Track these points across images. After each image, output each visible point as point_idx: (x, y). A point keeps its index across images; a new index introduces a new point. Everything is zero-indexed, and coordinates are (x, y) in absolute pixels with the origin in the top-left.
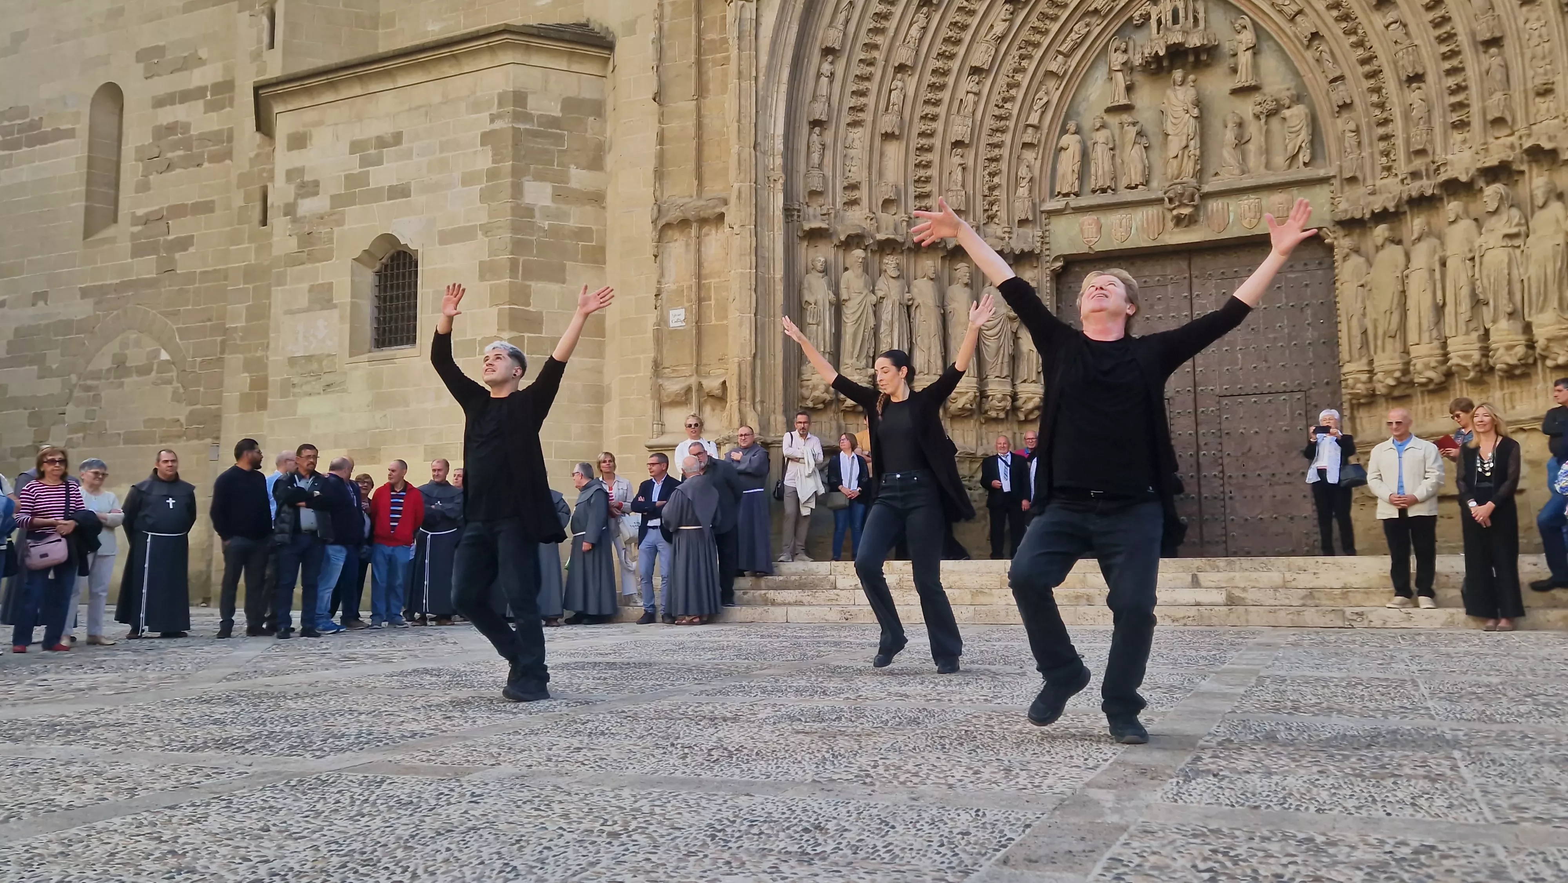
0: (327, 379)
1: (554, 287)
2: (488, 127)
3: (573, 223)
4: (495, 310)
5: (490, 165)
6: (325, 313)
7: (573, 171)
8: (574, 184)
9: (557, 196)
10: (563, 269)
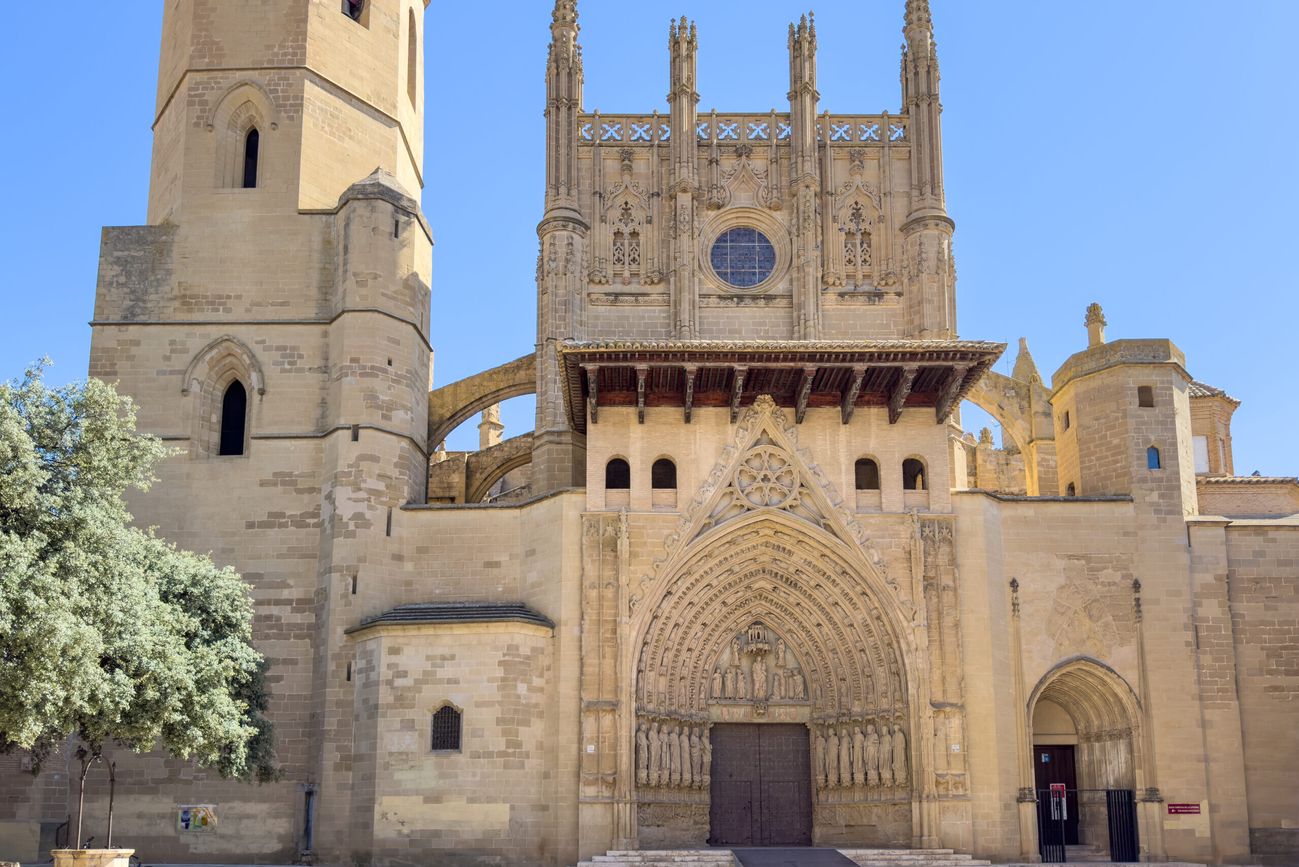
0: (411, 763)
1: (527, 729)
2: (502, 659)
3: (534, 701)
4: (504, 739)
5: (502, 675)
6: (410, 733)
7: (534, 678)
8: (534, 684)
9: (529, 690)
10: (530, 721)
